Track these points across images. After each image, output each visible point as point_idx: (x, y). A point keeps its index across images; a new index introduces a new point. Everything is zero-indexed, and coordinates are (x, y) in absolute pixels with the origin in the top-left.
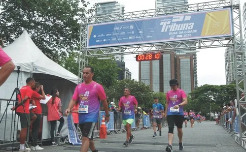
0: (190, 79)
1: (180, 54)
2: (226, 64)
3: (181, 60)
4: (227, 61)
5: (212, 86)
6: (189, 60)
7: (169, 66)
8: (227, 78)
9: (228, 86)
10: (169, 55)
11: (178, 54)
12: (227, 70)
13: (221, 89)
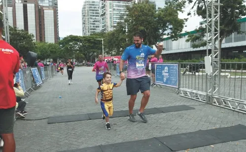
0: (53, 30)
1: (44, 5)
2: (83, 18)
3: (45, 11)
4: (84, 16)
5: (77, 37)
6: (52, 11)
7: (34, 16)
8: (83, 31)
9: (90, 37)
10: (33, 5)
11: (41, 5)
12: (84, 23)
13: (85, 40)
